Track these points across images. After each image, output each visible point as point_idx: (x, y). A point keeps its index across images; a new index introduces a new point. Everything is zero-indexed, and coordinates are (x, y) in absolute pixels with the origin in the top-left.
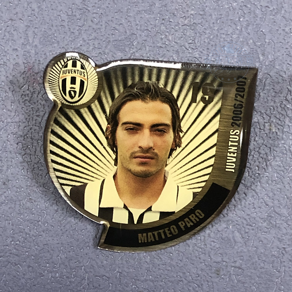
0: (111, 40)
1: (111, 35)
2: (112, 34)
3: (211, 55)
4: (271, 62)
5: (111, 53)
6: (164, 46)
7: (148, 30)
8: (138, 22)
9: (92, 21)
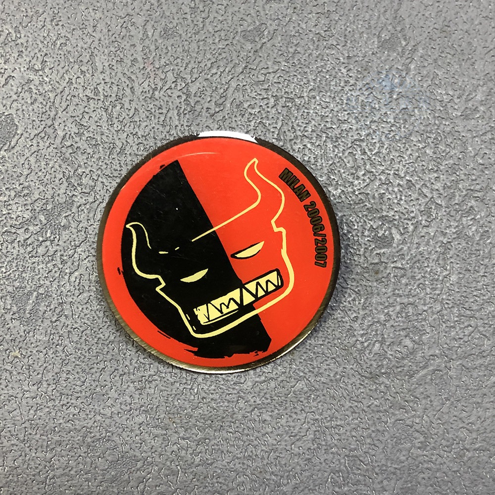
0: (239, 31)
1: (238, 26)
2: (241, 25)
3: (349, 42)
4: (414, 46)
5: (240, 44)
6: (297, 34)
7: (279, 19)
8: (267, 12)
9: (217, 12)
